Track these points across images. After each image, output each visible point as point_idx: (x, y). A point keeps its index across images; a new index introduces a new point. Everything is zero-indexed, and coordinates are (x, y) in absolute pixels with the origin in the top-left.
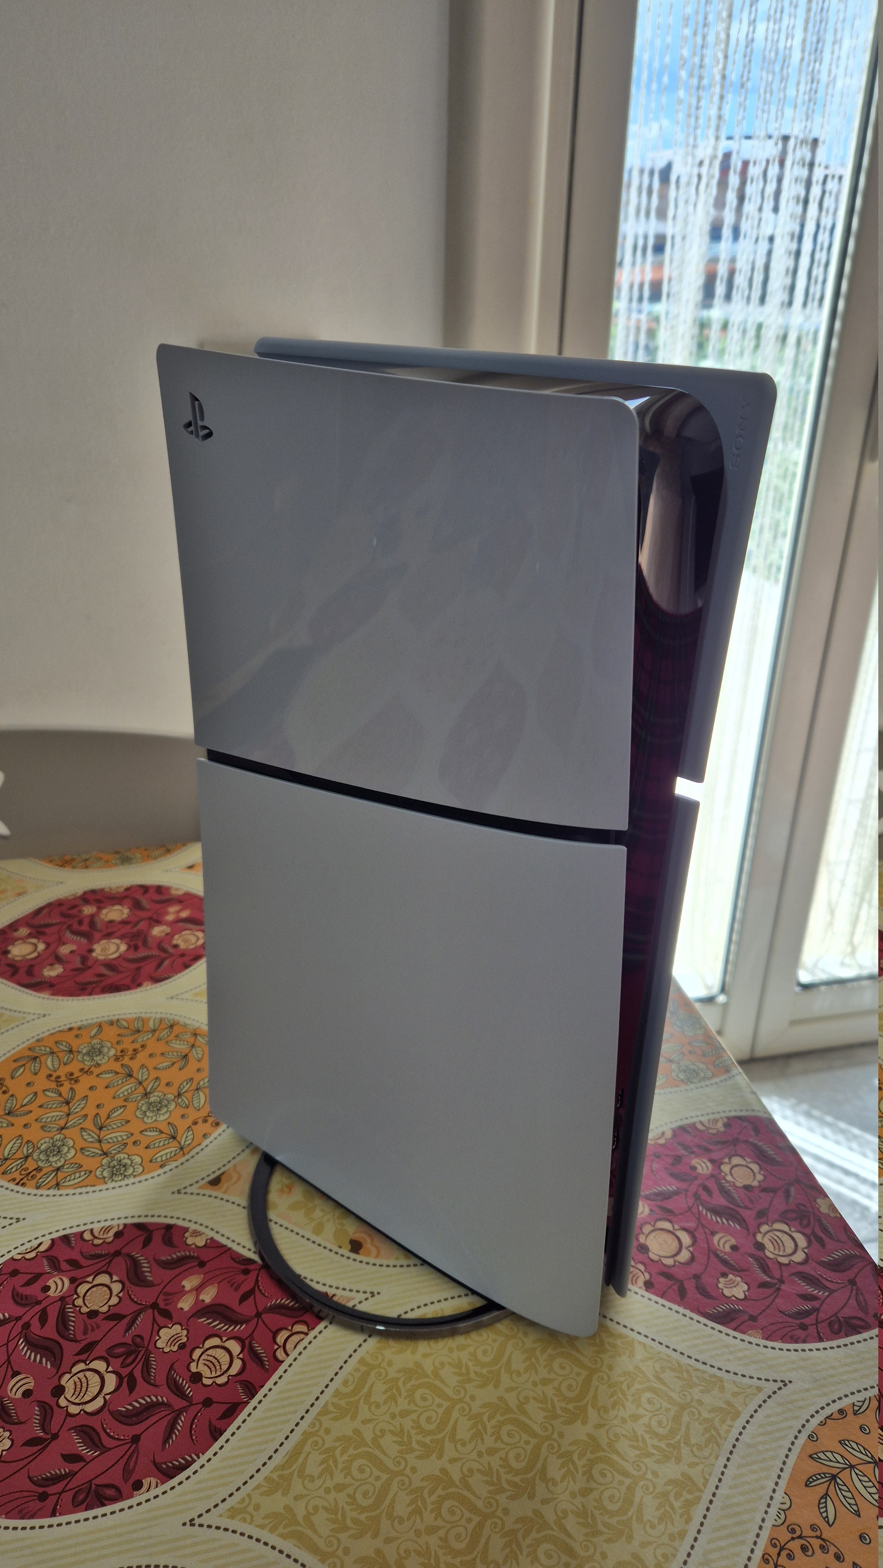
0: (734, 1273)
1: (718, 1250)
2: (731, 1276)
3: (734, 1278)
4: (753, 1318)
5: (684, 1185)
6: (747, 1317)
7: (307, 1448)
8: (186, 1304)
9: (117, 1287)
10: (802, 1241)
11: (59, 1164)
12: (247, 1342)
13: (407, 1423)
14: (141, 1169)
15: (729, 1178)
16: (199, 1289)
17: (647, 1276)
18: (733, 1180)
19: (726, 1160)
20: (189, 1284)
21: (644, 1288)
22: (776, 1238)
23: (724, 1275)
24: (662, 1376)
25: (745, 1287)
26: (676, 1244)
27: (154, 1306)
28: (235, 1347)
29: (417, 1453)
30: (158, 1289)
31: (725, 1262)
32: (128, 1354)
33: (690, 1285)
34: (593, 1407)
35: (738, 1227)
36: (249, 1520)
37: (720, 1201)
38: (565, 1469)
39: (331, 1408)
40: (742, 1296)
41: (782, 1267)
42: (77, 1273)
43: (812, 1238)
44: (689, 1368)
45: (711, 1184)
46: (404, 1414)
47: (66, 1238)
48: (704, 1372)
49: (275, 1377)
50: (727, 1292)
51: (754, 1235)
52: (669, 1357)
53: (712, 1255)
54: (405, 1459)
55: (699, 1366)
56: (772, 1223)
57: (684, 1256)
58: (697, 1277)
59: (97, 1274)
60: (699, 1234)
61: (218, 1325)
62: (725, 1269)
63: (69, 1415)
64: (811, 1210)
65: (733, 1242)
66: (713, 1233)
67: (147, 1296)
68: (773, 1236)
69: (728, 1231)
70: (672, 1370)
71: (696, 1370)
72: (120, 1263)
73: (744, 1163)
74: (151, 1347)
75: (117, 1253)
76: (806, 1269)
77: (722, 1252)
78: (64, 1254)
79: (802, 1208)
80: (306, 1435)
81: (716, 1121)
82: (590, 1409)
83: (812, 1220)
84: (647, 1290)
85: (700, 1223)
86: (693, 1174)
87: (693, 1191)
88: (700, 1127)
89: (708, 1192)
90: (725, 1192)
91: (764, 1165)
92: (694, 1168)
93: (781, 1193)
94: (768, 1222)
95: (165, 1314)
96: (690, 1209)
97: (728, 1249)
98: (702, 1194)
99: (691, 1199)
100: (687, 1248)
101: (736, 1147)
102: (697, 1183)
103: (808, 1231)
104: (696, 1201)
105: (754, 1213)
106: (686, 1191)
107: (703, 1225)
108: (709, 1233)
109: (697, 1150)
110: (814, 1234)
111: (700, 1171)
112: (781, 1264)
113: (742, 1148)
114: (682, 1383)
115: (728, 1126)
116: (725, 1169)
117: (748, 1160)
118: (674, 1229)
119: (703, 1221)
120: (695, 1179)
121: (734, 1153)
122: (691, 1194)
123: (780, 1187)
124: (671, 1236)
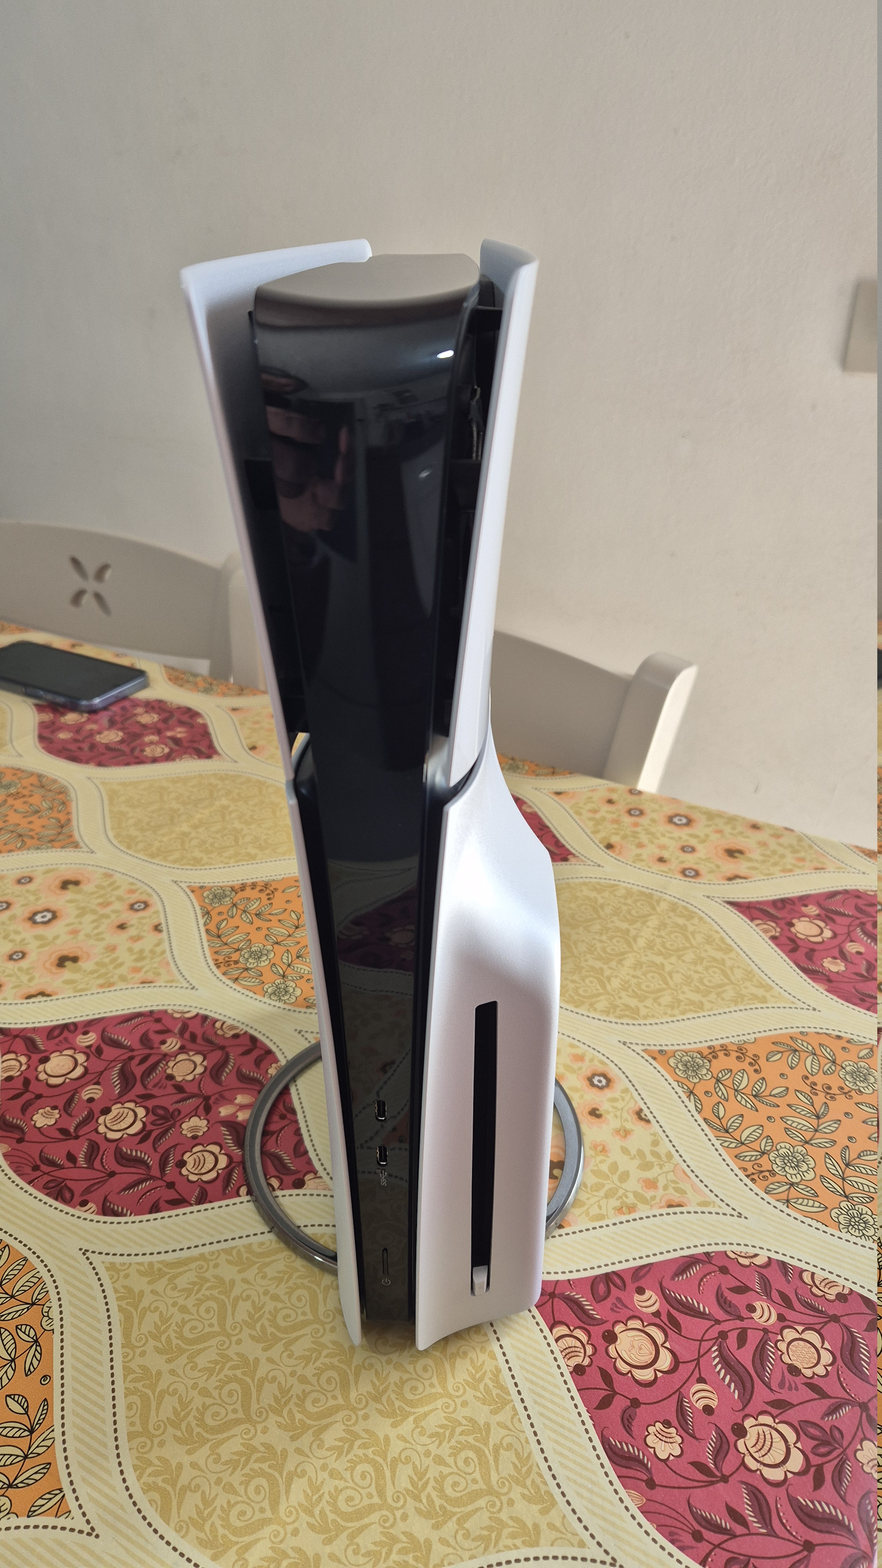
0: (679, 1428)
1: (689, 1398)
2: (673, 1430)
3: (674, 1435)
4: (651, 1484)
5: (720, 1314)
6: (645, 1478)
7: (193, 1265)
8: (225, 1111)
9: (200, 1070)
10: (796, 1462)
11: (251, 966)
12: (233, 1165)
13: (270, 1306)
14: (293, 1001)
15: (782, 1346)
16: (242, 1107)
17: (587, 1362)
18: (785, 1351)
19: (800, 1328)
20: (240, 1099)
21: (571, 1369)
22: (768, 1437)
23: (667, 1424)
24: (502, 1451)
25: (677, 1452)
26: (649, 1359)
27: (207, 1098)
28: (223, 1161)
29: (254, 1333)
30: (219, 1089)
31: (681, 1411)
32: (162, 1117)
33: (620, 1403)
34: (415, 1421)
35: (736, 1396)
36: (113, 1280)
37: (745, 1356)
38: (341, 1444)
39: (234, 1252)
40: (663, 1456)
41: (742, 1468)
42: (189, 1045)
43: (813, 1469)
44: (535, 1468)
45: (753, 1338)
46: (275, 1298)
47: (205, 1018)
48: (545, 1483)
49: (224, 1203)
50: (650, 1440)
51: (747, 1416)
52: (527, 1442)
53: (676, 1396)
54: (242, 1329)
55: (547, 1475)
56: (780, 1422)
57: (646, 1375)
58: (635, 1403)
59: (198, 1053)
60: (684, 1370)
61: (229, 1141)
62: (675, 1422)
63: (96, 1130)
64: (845, 1444)
65: (714, 1404)
66: (701, 1380)
67: (210, 1088)
68: (767, 1433)
69: (719, 1389)
70: (517, 1455)
71: (541, 1476)
72: (217, 1055)
73: (819, 1346)
74: (178, 1124)
75: (222, 1048)
76: (770, 1493)
77: (690, 1402)
78: (195, 1027)
79: (837, 1434)
80: (202, 1257)
81: (832, 1284)
82: (411, 1418)
83: (835, 1454)
84: (571, 1373)
85: (698, 1359)
86: (744, 1313)
87: (725, 1327)
88: (807, 1277)
89: (742, 1340)
90: (761, 1353)
91: (839, 1361)
92: (752, 1309)
93: (827, 1403)
94: (777, 1416)
95: (207, 1108)
96: (701, 1341)
97: (700, 1405)
98: (733, 1338)
99: (714, 1333)
100: (655, 1370)
101: (826, 1323)
102: (739, 1324)
103: (815, 1460)
104: (717, 1338)
105: (773, 1397)
106: (718, 1322)
107: (698, 1364)
108: (696, 1375)
109: (775, 1295)
110: (820, 1468)
111: (756, 1315)
112: (743, 1463)
113: (833, 1329)
114: (513, 1473)
115: (841, 1297)
116: (789, 1334)
117: (827, 1345)
118: (662, 1345)
119: (702, 1360)
120: (741, 1319)
121: (818, 1327)
122: (718, 1328)
123: (832, 1395)
124: (652, 1349)
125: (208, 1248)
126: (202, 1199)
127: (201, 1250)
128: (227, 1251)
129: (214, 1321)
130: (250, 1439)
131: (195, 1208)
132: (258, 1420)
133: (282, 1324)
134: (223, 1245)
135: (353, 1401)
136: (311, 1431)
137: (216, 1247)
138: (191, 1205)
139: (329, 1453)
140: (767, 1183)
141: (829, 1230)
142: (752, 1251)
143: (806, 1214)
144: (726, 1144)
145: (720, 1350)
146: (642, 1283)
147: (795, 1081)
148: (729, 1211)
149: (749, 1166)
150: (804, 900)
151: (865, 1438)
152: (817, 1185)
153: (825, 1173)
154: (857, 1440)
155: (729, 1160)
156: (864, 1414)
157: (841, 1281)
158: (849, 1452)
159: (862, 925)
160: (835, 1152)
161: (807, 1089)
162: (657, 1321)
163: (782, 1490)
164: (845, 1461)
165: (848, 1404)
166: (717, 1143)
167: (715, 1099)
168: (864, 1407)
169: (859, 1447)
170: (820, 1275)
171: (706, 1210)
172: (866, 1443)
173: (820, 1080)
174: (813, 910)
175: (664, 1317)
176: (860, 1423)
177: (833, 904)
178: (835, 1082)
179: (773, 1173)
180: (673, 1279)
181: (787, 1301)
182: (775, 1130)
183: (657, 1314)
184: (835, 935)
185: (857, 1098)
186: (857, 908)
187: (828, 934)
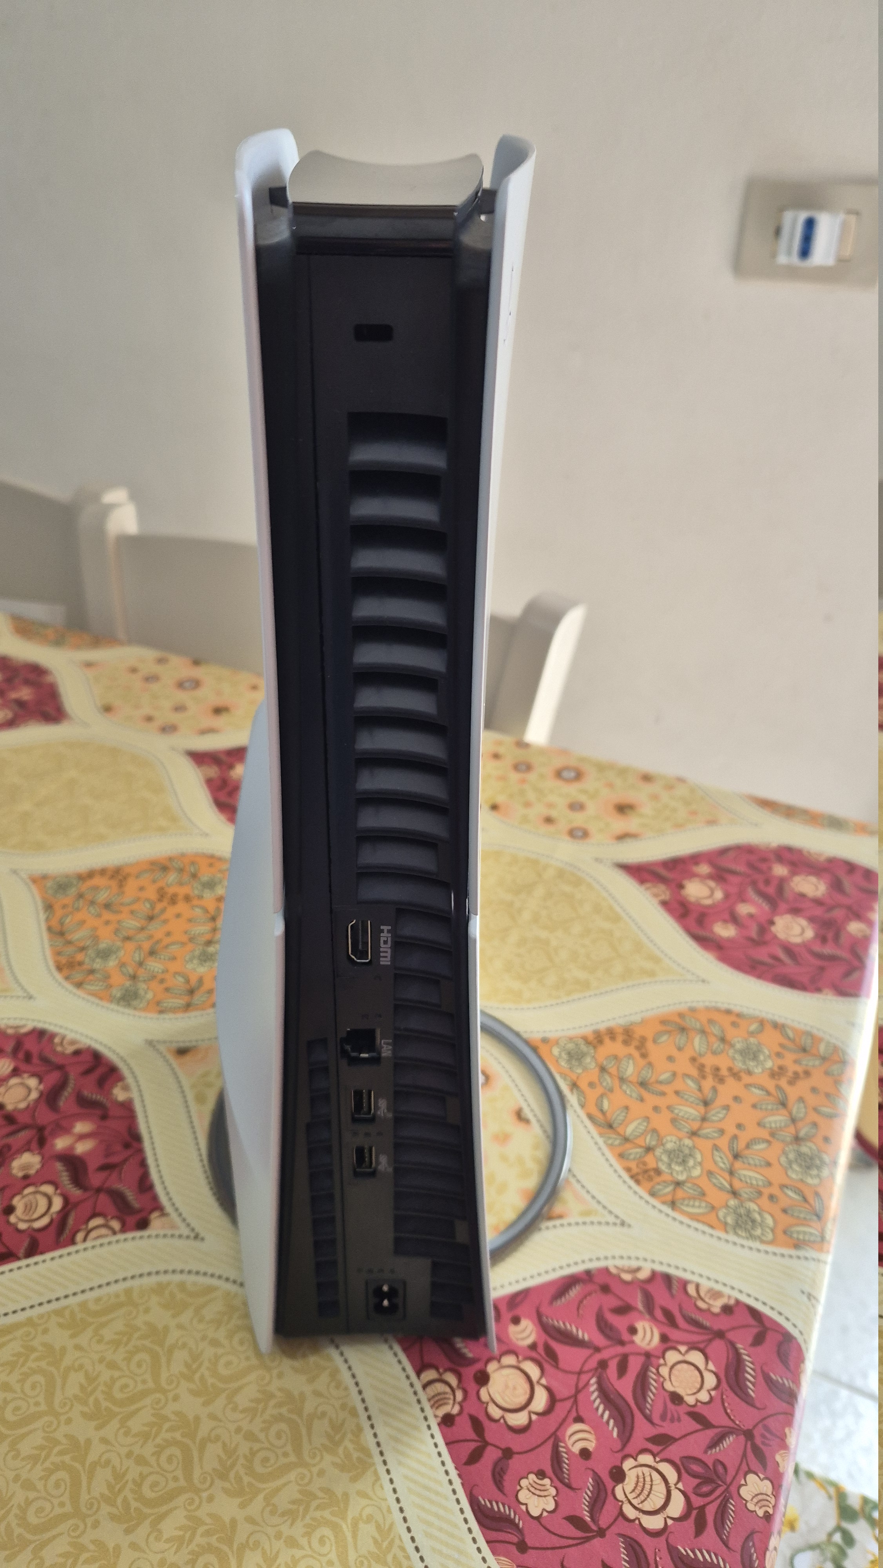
0: (555, 1479)
1: (564, 1442)
2: (547, 1481)
3: (548, 1487)
4: (522, 1547)
5: (600, 1340)
6: (515, 1540)
8: (61, 1143)
9: (34, 1095)
10: (677, 1506)
11: (98, 967)
12: (70, 1206)
13: (106, 1375)
14: (144, 1006)
15: (664, 1371)
16: (82, 1137)
17: (456, 1410)
18: (667, 1376)
19: (683, 1349)
20: (81, 1127)
21: (439, 1419)
22: (648, 1479)
23: (541, 1474)
24: (361, 1525)
25: (551, 1506)
26: (522, 1399)
27: (41, 1129)
28: (58, 1204)
30: (56, 1117)
31: (556, 1458)
33: (491, 1455)
34: (265, 1499)
35: (615, 1434)
37: (625, 1387)
38: (181, 1533)
39: (67, 1313)
40: (535, 1512)
41: (620, 1518)
42: (23, 1066)
43: (695, 1512)
44: (397, 1542)
45: (635, 1365)
46: (112, 1365)
48: (408, 1558)
49: (56, 1253)
50: (523, 1496)
51: (625, 1457)
52: (389, 1511)
53: (550, 1443)
54: (72, 1405)
55: (410, 1547)
56: (662, 1460)
57: (519, 1420)
58: (508, 1453)
59: (33, 1075)
60: (561, 1409)
61: (65, 1178)
62: (549, 1471)
64: (729, 1480)
65: (591, 1446)
66: (579, 1419)
67: (45, 1117)
68: (647, 1474)
69: (598, 1428)
70: (378, 1527)
71: (403, 1549)
72: (54, 1077)
73: (702, 1366)
74: (7, 1162)
75: (60, 1067)
76: (648, 1544)
77: (566, 1447)
78: (30, 1045)
79: (720, 1469)
81: (717, 1295)
82: (261, 1497)
83: (718, 1492)
84: (439, 1424)
85: (575, 1396)
86: (625, 1336)
87: (604, 1355)
88: (691, 1290)
89: (622, 1369)
90: (642, 1384)
91: (724, 1385)
92: (633, 1331)
93: (710, 1433)
94: (658, 1454)
95: (41, 1141)
96: (580, 1373)
97: (576, 1449)
98: (613, 1366)
99: (593, 1363)
100: (530, 1413)
101: (710, 1341)
102: (620, 1350)
103: (697, 1501)
104: (596, 1369)
105: (653, 1431)
106: (597, 1349)
107: (576, 1402)
108: (574, 1414)
109: (659, 1313)
110: (702, 1509)
111: (637, 1339)
112: (621, 1514)
113: (718, 1347)
114: (373, 1549)
115: (727, 1309)
116: (672, 1357)
117: (711, 1366)
118: (538, 1382)
119: (580, 1397)
120: (622, 1343)
121: (702, 1346)
122: (598, 1357)
123: (716, 1424)
124: (527, 1387)
125: (38, 1310)
126: (33, 1250)
127: (29, 1313)
128: (59, 1313)
129: (41, 1399)
130: (77, 1537)
131: (23, 1263)
132: (89, 1512)
133: (118, 1395)
134: (55, 1305)
135: (196, 1481)
136: (147, 1522)
137: (47, 1308)
138: (18, 1259)
139: (167, 1546)
140: (651, 1184)
141: (716, 1233)
142: (634, 1264)
143: (693, 1217)
144: (610, 1142)
145: (599, 1383)
146: (518, 1312)
147: (684, 1065)
148: (611, 1219)
149: (633, 1165)
150: (696, 859)
151: (750, 1471)
152: (704, 1183)
153: (713, 1168)
154: (741, 1473)
155: (613, 1160)
156: (749, 1443)
157: (727, 1291)
158: (733, 1489)
159: (754, 883)
160: (723, 1142)
161: (694, 1072)
162: (534, 1354)
163: (661, 1542)
164: (728, 1500)
165: (731, 1433)
166: (600, 1141)
167: (599, 1091)
168: (749, 1435)
169: (743, 1482)
170: (705, 1284)
171: (588, 1219)
172: (751, 1477)
173: (709, 1061)
174: (704, 869)
175: (541, 1349)
176: (744, 1455)
177: (727, 863)
178: (723, 1063)
179: (658, 1172)
180: (551, 1303)
181: (669, 1317)
182: (661, 1122)
183: (533, 1347)
184: (727, 896)
185: (746, 1079)
186: (751, 865)
187: (719, 895)
